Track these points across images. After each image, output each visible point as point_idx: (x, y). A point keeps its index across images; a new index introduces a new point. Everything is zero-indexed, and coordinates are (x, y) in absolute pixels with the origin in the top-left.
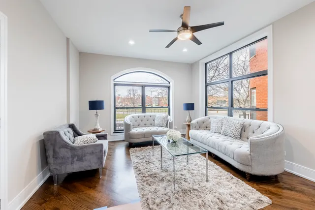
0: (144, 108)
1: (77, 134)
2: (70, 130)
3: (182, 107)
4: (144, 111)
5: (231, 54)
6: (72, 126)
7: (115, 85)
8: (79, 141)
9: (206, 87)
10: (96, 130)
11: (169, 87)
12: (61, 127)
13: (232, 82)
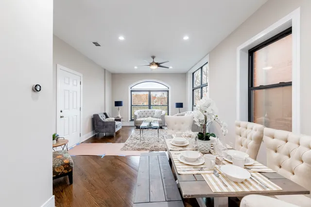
0: (150, 106)
1: (107, 117)
2: (104, 115)
3: (175, 105)
4: (150, 108)
5: (202, 68)
6: (105, 114)
7: (131, 91)
8: (107, 120)
9: (193, 90)
10: (118, 117)
11: (168, 91)
12: (100, 114)
13: (202, 88)
